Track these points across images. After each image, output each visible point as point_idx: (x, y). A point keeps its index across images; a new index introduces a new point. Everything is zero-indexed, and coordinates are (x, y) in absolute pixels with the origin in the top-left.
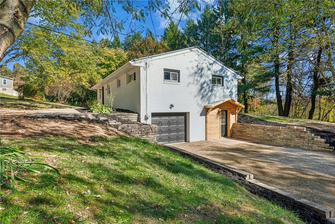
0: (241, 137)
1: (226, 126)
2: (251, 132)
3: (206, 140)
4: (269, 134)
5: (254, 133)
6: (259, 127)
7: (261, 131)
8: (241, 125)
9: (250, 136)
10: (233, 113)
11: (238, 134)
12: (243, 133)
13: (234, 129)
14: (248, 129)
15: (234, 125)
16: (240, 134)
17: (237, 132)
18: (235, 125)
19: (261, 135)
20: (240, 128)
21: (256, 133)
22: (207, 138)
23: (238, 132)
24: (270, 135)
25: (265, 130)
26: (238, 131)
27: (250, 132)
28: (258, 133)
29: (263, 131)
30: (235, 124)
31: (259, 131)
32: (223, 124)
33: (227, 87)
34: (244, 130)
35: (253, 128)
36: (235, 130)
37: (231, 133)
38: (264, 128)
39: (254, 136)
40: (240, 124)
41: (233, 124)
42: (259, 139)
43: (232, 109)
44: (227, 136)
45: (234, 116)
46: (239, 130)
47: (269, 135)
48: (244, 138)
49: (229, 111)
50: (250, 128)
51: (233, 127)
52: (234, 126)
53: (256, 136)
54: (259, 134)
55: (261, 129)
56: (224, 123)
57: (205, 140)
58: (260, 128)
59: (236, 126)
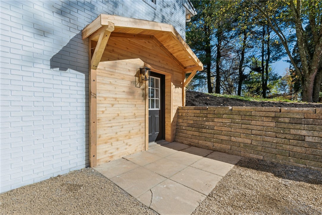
0: (201, 142)
1: (163, 113)
2: (230, 126)
3: (88, 165)
4: (304, 133)
5: (238, 130)
6: (258, 114)
7: (266, 124)
8: (198, 111)
9: (225, 138)
10: (179, 84)
11: (191, 133)
12: (204, 130)
13: (181, 120)
14: (220, 120)
15: (180, 111)
16: (196, 134)
17: (188, 128)
18: (183, 111)
19: (268, 139)
20: (195, 118)
21: (249, 132)
22: (92, 159)
23: (190, 128)
24: (308, 139)
25: (281, 120)
26: (192, 126)
27: (226, 129)
28: (254, 132)
29: (273, 124)
30: (182, 108)
31: (259, 123)
32: (155, 109)
33: (163, 17)
34: (207, 123)
35: (235, 117)
36: (184, 124)
37: (173, 130)
38: (278, 114)
39: (240, 140)
40: (195, 109)
41: (178, 109)
42: (260, 148)
43: (175, 73)
44: (164, 139)
45: (180, 89)
46: (192, 122)
47: (302, 139)
48: (209, 144)
49: (168, 78)
50: (225, 116)
51: (178, 115)
52: (180, 114)
53: (249, 141)
54: (258, 132)
55: (265, 119)
56: (157, 107)
57: (84, 166)
58: (262, 114)
59: (184, 114)
